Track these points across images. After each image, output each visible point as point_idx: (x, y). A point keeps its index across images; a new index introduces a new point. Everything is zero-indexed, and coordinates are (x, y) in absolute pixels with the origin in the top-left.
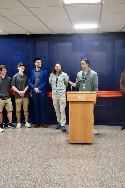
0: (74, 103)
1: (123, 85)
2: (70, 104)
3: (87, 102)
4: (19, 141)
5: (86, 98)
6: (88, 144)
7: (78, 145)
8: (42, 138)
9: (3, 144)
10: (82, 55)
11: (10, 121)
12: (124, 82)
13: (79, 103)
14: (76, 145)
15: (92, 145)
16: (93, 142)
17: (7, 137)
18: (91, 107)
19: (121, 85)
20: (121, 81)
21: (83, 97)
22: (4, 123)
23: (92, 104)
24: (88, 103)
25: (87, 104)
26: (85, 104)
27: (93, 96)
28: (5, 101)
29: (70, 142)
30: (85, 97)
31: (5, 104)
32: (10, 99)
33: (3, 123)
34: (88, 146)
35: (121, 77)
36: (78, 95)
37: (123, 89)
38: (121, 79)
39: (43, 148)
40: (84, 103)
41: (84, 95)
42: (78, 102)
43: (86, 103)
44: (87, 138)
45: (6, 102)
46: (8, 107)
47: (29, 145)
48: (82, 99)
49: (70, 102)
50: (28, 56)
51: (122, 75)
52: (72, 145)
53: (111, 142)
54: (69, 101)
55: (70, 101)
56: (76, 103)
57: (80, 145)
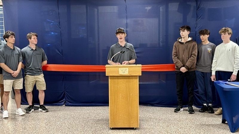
0: (115, 79)
2: (109, 79)
4: (47, 127)
5: (129, 72)
6: (133, 129)
7: (121, 131)
8: (76, 123)
9: (25, 131)
10: (127, 21)
11: (42, 103)
12: (177, 53)
14: (118, 131)
15: (137, 130)
16: (138, 127)
17: (33, 122)
18: (136, 83)
19: (173, 57)
20: (173, 52)
21: (125, 71)
23: (136, 80)
24: (132, 79)
27: (138, 70)
29: (110, 127)
30: (127, 70)
31: (36, 82)
32: (42, 75)
35: (174, 47)
36: (120, 69)
37: (177, 62)
38: (174, 50)
40: (126, 79)
41: (127, 68)
42: (120, 77)
43: (129, 79)
44: (132, 122)
45: (37, 79)
46: (39, 85)
48: (125, 73)
49: (109, 77)
50: (60, 23)
52: (113, 130)
53: (161, 127)
56: (118, 79)
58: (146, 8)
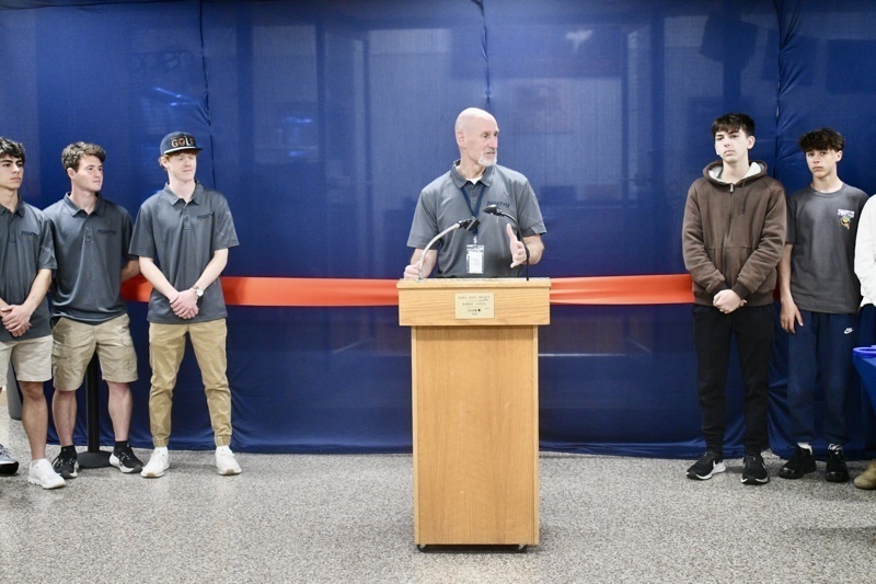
0: (439, 338)
1: (700, 247)
2: (414, 341)
3: (506, 331)
4: (154, 538)
5: (497, 309)
6: (512, 549)
7: (461, 557)
8: (274, 523)
9: (67, 552)
10: (488, 93)
12: (701, 227)
13: (462, 338)
14: (449, 557)
15: (531, 556)
16: (537, 542)
17: (96, 517)
18: (526, 359)
19: (686, 245)
20: (685, 224)
21: (482, 307)
22: (81, 449)
23: (527, 342)
24: (511, 337)
25: (507, 342)
26: (492, 344)
27: (533, 300)
28: (93, 333)
29: (417, 542)
30: (490, 303)
31: (97, 348)
32: (123, 320)
33: (72, 448)
34: (512, 560)
35: (689, 203)
36: (458, 294)
37: (701, 267)
38: (687, 213)
39: (274, 571)
40: (486, 338)
41: (490, 294)
42: (460, 332)
43: (497, 338)
44: (508, 521)
45: (101, 338)
46: (110, 364)
47: (206, 559)
48: (480, 315)
49: (413, 331)
50: (207, 101)
51: (691, 192)
52: (429, 556)
53: (630, 540)
54: (409, 328)
55: (417, 327)
56: (449, 338)
57: (471, 557)
58: (571, 36)
